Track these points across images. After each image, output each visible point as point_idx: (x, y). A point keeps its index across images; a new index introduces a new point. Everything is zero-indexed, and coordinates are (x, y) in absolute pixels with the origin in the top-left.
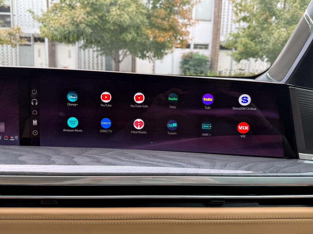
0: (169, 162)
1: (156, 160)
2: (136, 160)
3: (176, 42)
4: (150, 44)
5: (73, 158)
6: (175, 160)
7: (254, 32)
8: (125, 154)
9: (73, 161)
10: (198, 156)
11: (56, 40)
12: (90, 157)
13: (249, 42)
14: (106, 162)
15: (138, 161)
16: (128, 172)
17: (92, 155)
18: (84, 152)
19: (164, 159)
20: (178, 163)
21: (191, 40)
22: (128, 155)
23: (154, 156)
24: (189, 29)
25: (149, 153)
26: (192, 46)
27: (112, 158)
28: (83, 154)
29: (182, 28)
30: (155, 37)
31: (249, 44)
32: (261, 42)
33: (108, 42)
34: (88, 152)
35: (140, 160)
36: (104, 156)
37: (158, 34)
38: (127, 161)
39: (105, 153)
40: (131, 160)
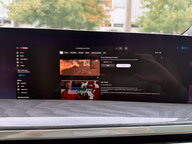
0: (120, 112)
1: (107, 110)
2: (87, 112)
3: (102, 22)
4: (84, 24)
5: (27, 110)
6: (125, 110)
7: (154, 15)
8: (76, 105)
9: (26, 114)
10: (144, 105)
11: (20, 22)
12: (43, 109)
13: (151, 21)
14: (59, 114)
15: (90, 112)
16: (82, 124)
17: (45, 108)
18: (37, 104)
19: (115, 109)
20: (128, 113)
21: (112, 20)
22: (79, 106)
23: (105, 107)
24: (111, 13)
25: (98, 103)
26: (112, 25)
27: (65, 110)
28: (36, 106)
29: (105, 13)
30: (87, 19)
31: (151, 23)
32: (159, 22)
33: (56, 22)
34: (41, 103)
35: (92, 111)
36: (56, 108)
37: (90, 17)
38: (79, 112)
39: (57, 105)
40: (83, 111)
